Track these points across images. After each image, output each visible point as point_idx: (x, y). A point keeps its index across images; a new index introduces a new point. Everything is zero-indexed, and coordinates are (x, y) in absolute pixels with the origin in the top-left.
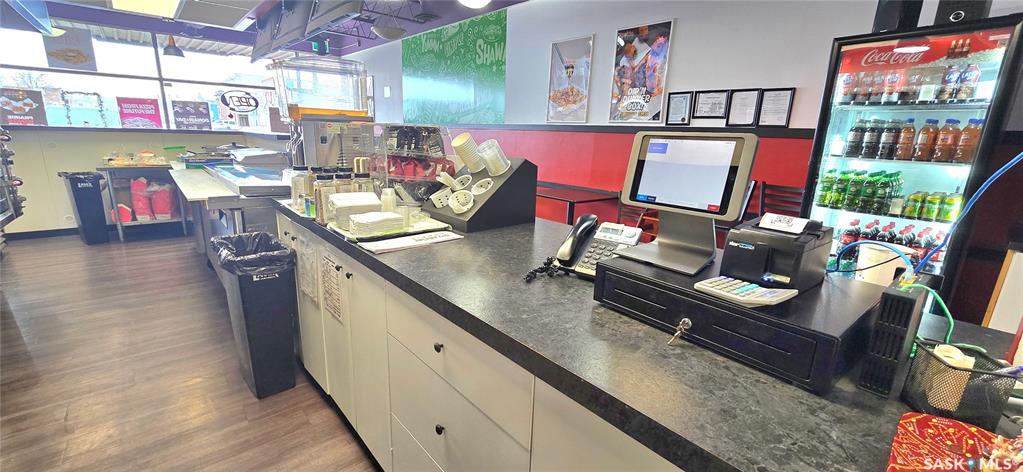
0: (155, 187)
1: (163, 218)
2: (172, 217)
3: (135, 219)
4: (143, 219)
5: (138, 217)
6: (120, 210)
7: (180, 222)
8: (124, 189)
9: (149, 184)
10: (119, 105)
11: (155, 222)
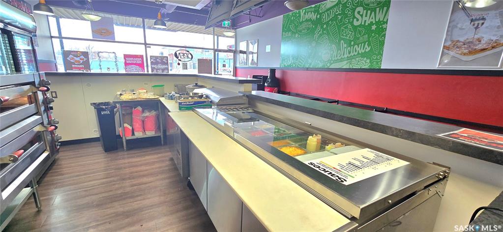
0: (147, 114)
1: (150, 134)
2: (155, 133)
3: (133, 134)
4: (139, 135)
5: (135, 133)
6: (125, 129)
7: (159, 137)
8: (127, 114)
9: (143, 112)
10: (125, 58)
11: (145, 136)
